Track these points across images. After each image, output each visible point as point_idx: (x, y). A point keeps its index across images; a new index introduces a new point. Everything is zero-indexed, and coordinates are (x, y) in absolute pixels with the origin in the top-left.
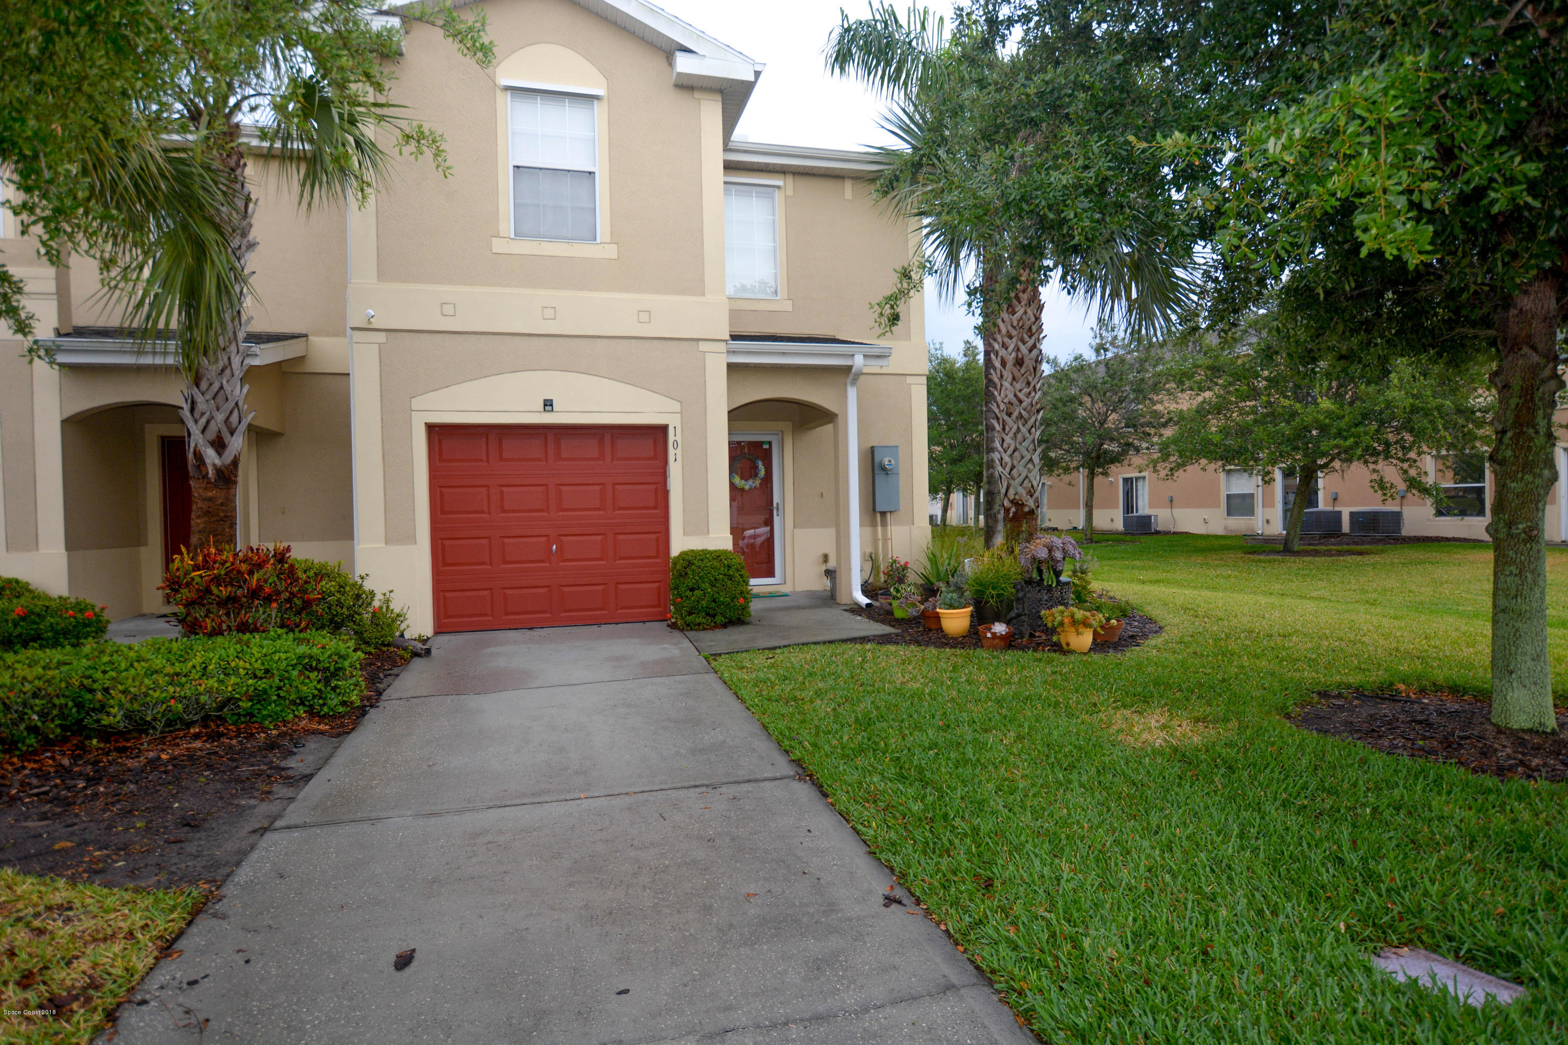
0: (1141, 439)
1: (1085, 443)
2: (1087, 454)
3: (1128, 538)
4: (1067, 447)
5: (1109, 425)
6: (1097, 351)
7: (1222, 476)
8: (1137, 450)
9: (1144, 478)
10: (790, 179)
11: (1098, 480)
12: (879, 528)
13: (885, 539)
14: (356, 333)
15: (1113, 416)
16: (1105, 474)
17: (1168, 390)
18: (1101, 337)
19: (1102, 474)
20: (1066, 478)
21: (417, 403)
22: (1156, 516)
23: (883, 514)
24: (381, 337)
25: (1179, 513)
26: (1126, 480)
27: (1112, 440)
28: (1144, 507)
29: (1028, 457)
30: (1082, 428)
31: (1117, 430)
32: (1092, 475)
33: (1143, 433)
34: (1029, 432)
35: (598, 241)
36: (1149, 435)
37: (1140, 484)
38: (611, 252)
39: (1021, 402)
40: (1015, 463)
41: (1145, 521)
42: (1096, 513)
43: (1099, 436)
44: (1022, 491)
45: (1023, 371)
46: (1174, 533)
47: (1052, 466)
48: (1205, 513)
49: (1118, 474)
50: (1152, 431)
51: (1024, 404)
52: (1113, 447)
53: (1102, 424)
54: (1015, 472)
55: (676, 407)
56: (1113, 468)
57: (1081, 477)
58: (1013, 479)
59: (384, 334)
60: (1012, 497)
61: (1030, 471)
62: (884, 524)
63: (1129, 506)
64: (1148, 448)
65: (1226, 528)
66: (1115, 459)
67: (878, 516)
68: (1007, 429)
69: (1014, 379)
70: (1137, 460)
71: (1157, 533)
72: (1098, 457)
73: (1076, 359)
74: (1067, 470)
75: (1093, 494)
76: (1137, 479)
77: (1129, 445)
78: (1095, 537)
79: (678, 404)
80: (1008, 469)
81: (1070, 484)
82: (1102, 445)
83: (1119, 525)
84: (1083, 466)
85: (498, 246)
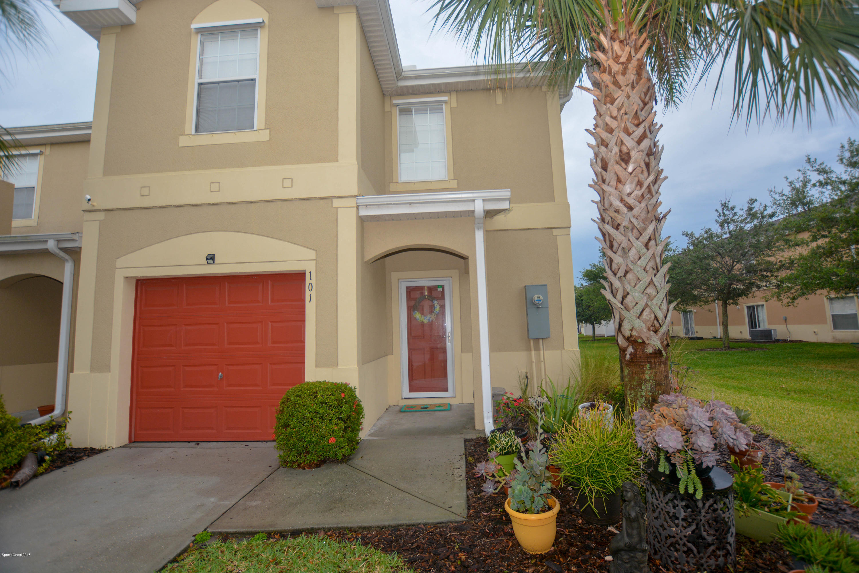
0: (760, 280)
1: (718, 284)
2: (721, 291)
3: (756, 345)
4: (705, 288)
5: (735, 271)
6: (722, 226)
7: (826, 302)
8: (759, 287)
9: (763, 305)
10: (454, 96)
11: (730, 308)
12: (533, 353)
13: (539, 362)
14: (87, 214)
15: (738, 266)
16: (736, 303)
17: (777, 247)
18: (724, 215)
19: (733, 303)
20: (706, 307)
21: (120, 263)
22: (775, 330)
23: (536, 340)
24: (101, 216)
25: (791, 327)
26: (749, 308)
27: (738, 281)
28: (764, 325)
29: (647, 279)
30: (715, 274)
31: (741, 275)
32: (725, 305)
33: (762, 275)
34: (647, 246)
35: (255, 128)
36: (767, 276)
37: (760, 309)
38: (265, 136)
39: (630, 208)
40: (628, 288)
41: (768, 333)
42: (731, 328)
43: (729, 279)
44: (639, 324)
45: (630, 169)
46: (791, 341)
47: (696, 299)
48: (815, 328)
49: (744, 303)
50: (769, 274)
51: (635, 211)
52: (740, 286)
53: (730, 271)
54: (628, 299)
55: (312, 255)
56: (741, 300)
57: (717, 306)
58: (627, 309)
59: (103, 213)
60: (627, 334)
61: (650, 298)
62: (537, 349)
63: (753, 323)
64: (766, 286)
65: (834, 338)
66: (744, 293)
67: (532, 341)
68: (615, 245)
69: (619, 180)
70: (759, 294)
71: (777, 341)
72: (729, 293)
73: (706, 232)
74: (706, 302)
75: (727, 317)
76: (757, 306)
77: (752, 284)
78: (732, 345)
79: (314, 253)
80: (619, 296)
81: (709, 311)
82: (732, 284)
83: (747, 335)
84: (717, 299)
85: (184, 141)
